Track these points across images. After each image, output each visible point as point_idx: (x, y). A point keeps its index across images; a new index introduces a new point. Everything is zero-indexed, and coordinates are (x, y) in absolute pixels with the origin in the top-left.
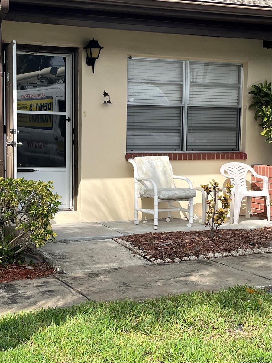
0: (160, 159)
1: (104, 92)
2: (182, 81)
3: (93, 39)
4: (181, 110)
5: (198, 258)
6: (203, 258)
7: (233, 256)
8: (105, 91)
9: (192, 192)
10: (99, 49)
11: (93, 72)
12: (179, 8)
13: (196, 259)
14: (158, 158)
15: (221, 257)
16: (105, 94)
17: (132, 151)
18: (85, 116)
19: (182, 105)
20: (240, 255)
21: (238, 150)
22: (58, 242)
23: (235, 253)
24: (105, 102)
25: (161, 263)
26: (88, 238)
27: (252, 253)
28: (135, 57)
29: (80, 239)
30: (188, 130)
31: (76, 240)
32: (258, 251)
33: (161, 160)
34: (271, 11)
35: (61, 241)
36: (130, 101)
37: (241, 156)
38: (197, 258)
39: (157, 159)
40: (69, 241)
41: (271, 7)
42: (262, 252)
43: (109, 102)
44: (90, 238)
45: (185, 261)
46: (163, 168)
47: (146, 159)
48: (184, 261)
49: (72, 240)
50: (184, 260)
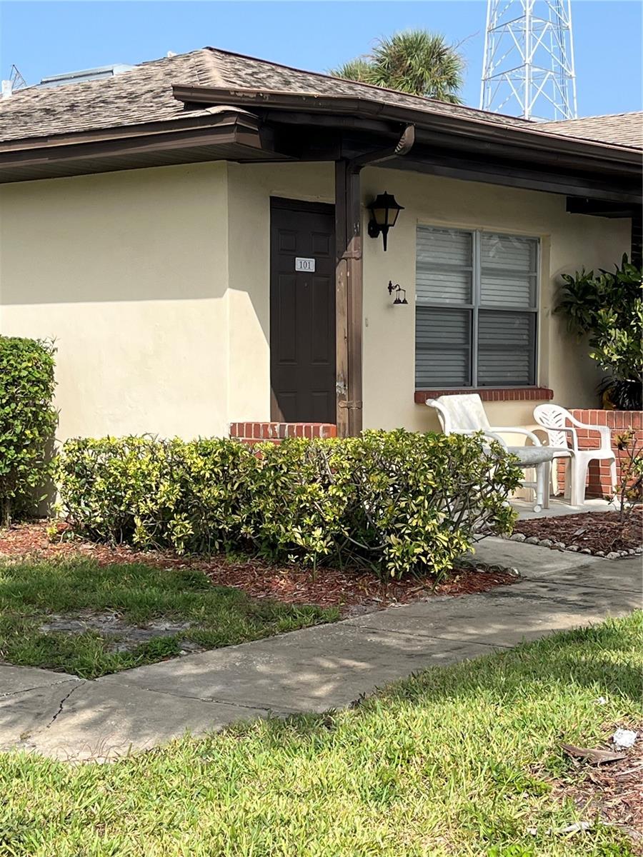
1: (389, 285)
2: (472, 266)
3: (386, 192)
4: (468, 316)
8: (390, 281)
10: (397, 210)
11: (385, 250)
16: (391, 287)
18: (367, 326)
19: (472, 308)
21: (535, 384)
24: (397, 301)
30: (478, 350)
37: (546, 395)
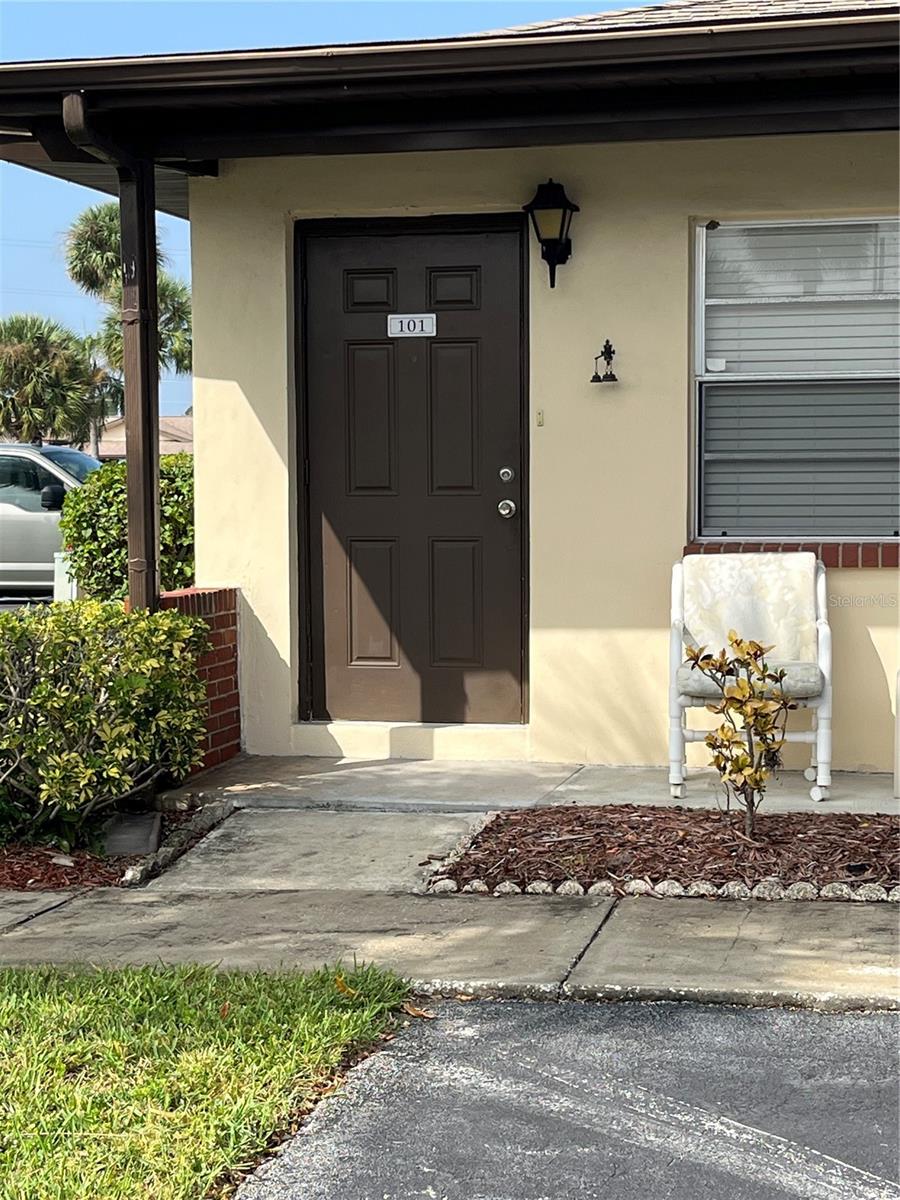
0: (777, 563)
1: (605, 347)
3: (551, 180)
5: (586, 892)
6: (605, 891)
7: (729, 898)
8: (608, 342)
9: (799, 678)
11: (553, 286)
12: (614, 57)
13: (577, 893)
14: (772, 560)
15: (679, 897)
16: (608, 353)
17: (724, 534)
20: (758, 898)
22: (318, 806)
23: (737, 888)
24: (596, 379)
25: (445, 892)
26: (413, 804)
27: (809, 896)
28: (728, 223)
29: (387, 804)
31: (374, 805)
32: (839, 893)
33: (781, 567)
34: (898, 22)
35: (327, 806)
36: (709, 368)
38: (582, 890)
39: (768, 563)
40: (352, 808)
41: (894, 10)
42: (858, 898)
43: (611, 377)
44: (418, 805)
45: (537, 894)
46: (784, 595)
47: (721, 564)
48: (531, 893)
49: (361, 805)
50: (530, 890)
